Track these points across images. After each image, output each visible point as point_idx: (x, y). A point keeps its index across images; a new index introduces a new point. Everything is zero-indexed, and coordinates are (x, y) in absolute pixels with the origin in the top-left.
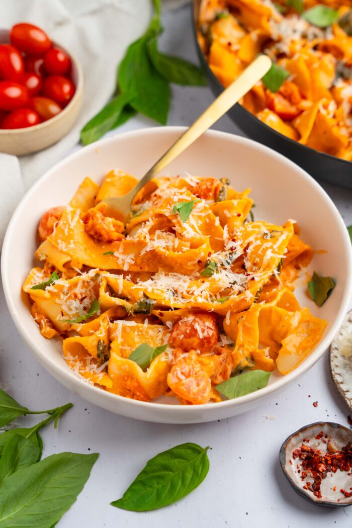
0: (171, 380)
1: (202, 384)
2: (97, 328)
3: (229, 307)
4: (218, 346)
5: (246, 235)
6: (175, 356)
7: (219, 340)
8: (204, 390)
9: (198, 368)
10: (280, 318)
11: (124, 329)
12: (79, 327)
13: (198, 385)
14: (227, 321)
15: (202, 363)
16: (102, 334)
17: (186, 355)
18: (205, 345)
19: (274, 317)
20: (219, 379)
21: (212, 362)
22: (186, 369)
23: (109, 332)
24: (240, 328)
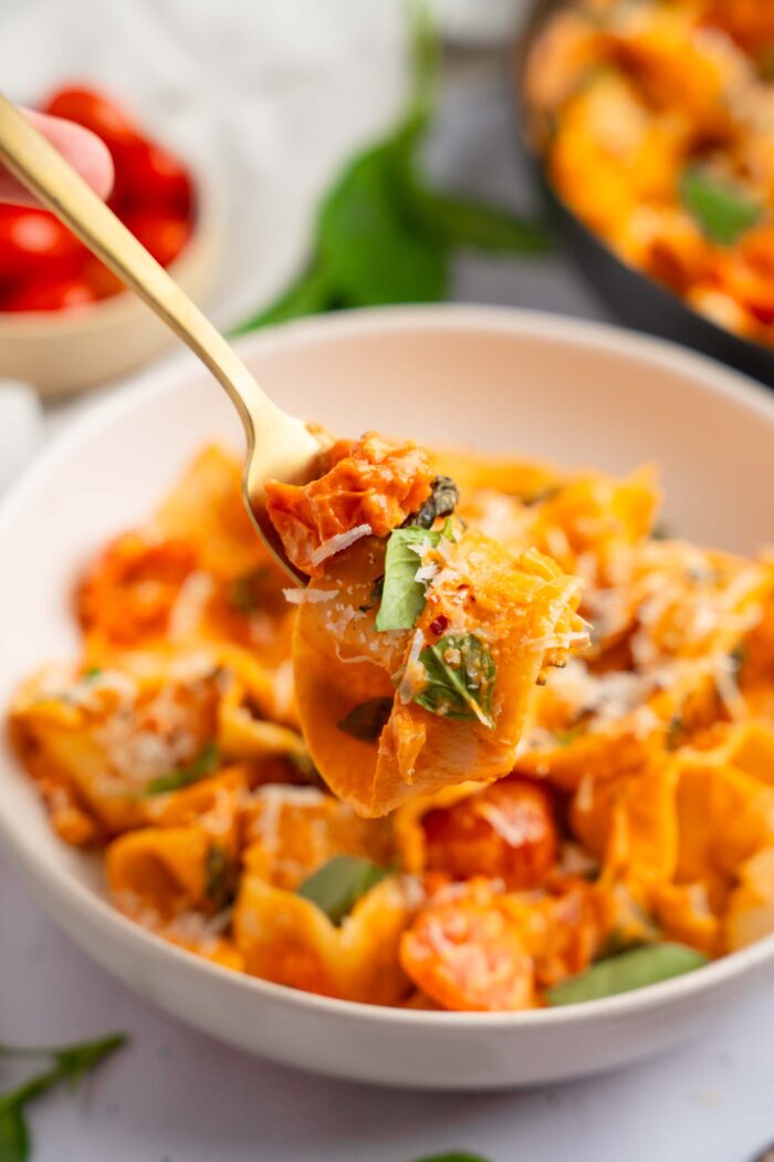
0: (413, 952)
1: (504, 969)
2: (206, 806)
3: (588, 761)
4: (556, 874)
5: (641, 572)
6: (429, 890)
7: (557, 857)
8: (509, 985)
9: (493, 924)
10: (737, 804)
11: (286, 813)
12: (158, 806)
13: (492, 967)
14: (585, 802)
15: (507, 916)
16: (218, 824)
17: (461, 890)
18: (517, 868)
19: (719, 800)
20: (556, 970)
21: (537, 915)
22: (459, 924)
23: (243, 822)
24: (621, 819)
